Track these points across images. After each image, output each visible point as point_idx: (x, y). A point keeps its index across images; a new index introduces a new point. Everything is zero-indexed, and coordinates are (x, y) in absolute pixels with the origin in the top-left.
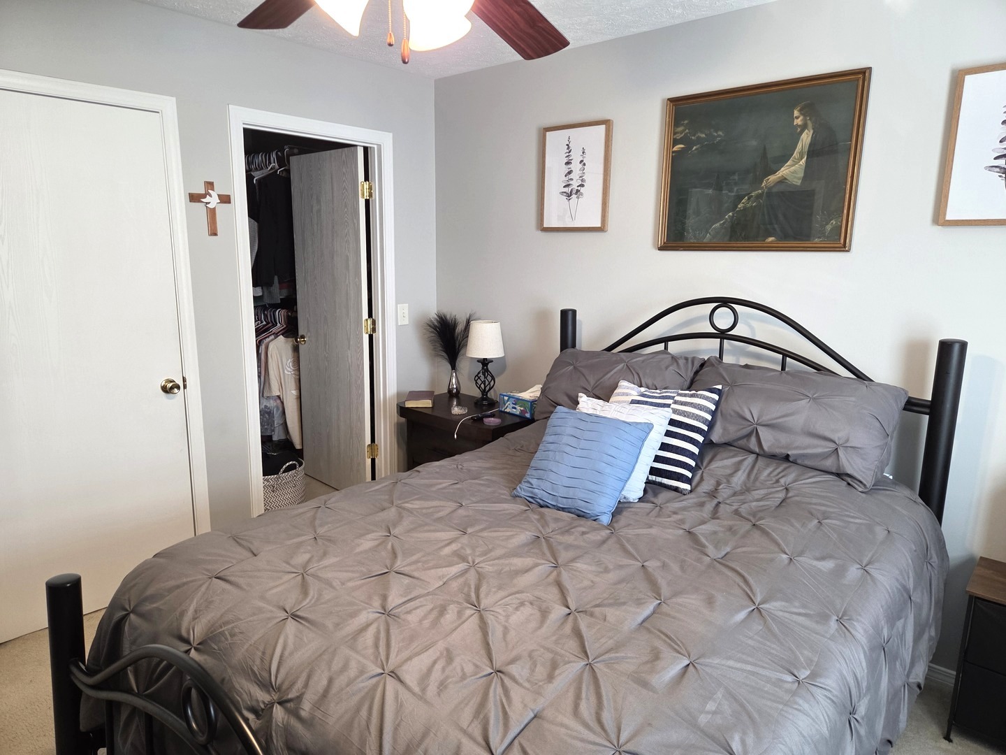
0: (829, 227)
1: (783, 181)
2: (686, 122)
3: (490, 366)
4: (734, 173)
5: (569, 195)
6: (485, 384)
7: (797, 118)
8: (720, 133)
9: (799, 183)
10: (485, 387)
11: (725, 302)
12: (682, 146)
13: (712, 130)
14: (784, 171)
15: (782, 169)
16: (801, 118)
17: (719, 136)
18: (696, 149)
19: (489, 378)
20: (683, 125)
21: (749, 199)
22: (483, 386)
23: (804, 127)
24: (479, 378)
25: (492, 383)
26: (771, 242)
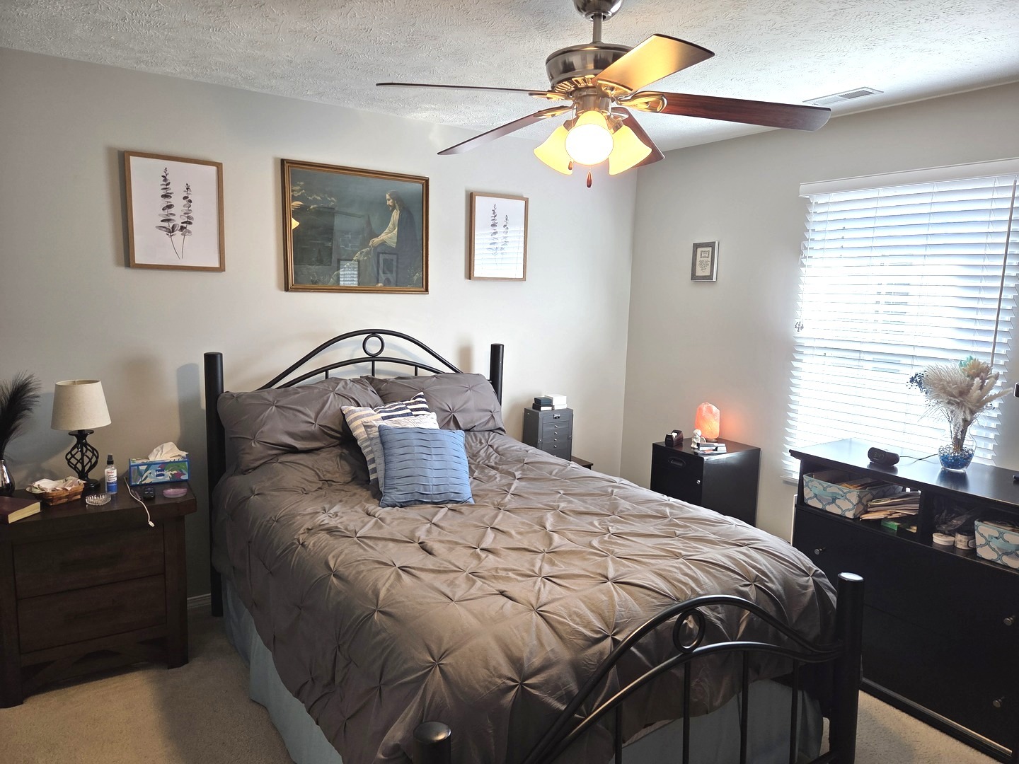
0: (415, 278)
1: (383, 243)
2: (302, 183)
3: (89, 439)
4: (347, 232)
5: (171, 231)
6: (82, 463)
7: (389, 200)
8: (333, 199)
9: (394, 245)
10: (84, 467)
11: (374, 333)
12: (301, 203)
13: (326, 195)
14: (383, 236)
15: (383, 235)
16: (391, 200)
17: (333, 201)
18: (313, 208)
19: (89, 454)
20: (299, 185)
21: (361, 253)
22: (79, 466)
23: (394, 208)
24: (73, 456)
25: (94, 460)
26: (381, 287)
